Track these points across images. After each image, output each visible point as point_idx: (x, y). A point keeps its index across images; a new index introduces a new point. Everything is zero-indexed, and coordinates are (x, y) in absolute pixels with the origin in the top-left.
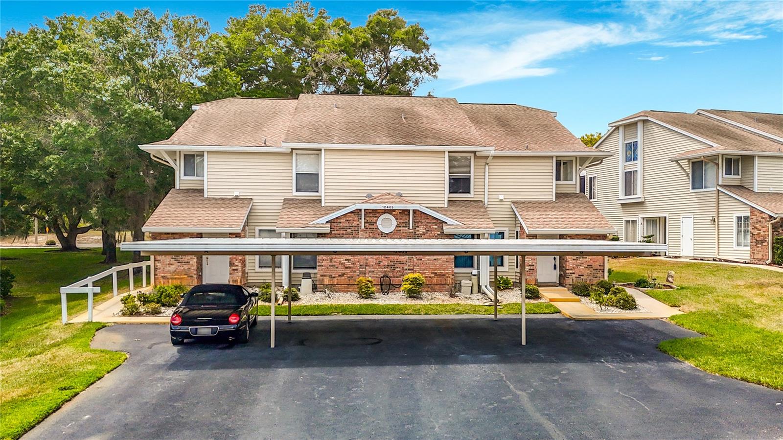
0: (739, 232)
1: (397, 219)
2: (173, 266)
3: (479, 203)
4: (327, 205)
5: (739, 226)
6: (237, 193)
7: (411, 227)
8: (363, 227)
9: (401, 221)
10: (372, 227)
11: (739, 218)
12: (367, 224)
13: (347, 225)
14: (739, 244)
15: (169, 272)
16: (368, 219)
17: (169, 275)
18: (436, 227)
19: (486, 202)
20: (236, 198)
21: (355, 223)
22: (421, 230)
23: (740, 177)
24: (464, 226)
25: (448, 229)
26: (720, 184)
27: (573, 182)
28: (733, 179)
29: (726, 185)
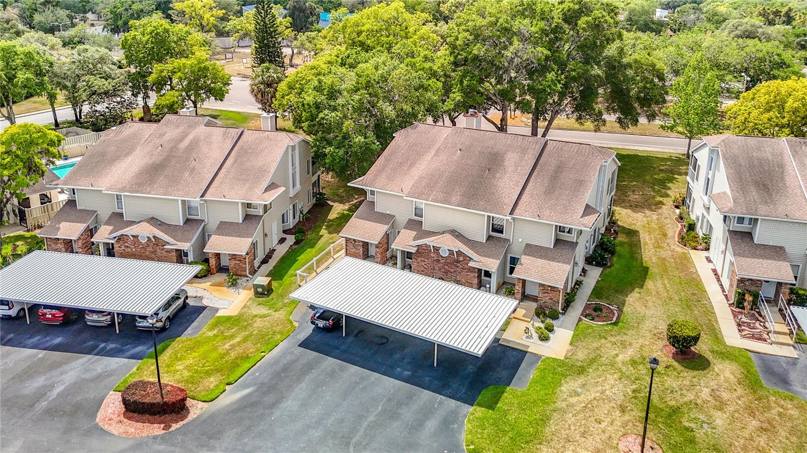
0: (729, 269)
1: (449, 251)
3: (506, 241)
4: (424, 229)
7: (455, 257)
8: (432, 251)
10: (437, 252)
12: (435, 250)
16: (435, 247)
18: (467, 259)
19: (511, 241)
20: (388, 214)
21: (429, 248)
22: (461, 259)
23: (751, 226)
24: (480, 263)
25: (471, 264)
26: (731, 229)
27: (573, 235)
28: (745, 227)
29: (735, 231)
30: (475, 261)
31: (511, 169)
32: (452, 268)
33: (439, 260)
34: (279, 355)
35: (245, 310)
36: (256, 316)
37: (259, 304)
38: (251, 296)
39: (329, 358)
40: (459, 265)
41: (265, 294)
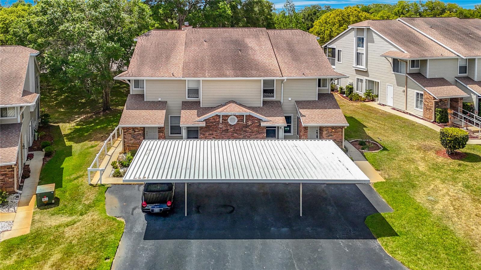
0: (417, 100)
1: (237, 118)
2: (132, 141)
3: (279, 102)
4: (203, 106)
5: (417, 97)
6: (160, 99)
7: (244, 122)
8: (221, 122)
9: (240, 119)
10: (226, 122)
11: (418, 94)
12: (223, 121)
13: (213, 121)
14: (417, 107)
15: (130, 143)
16: (223, 118)
17: (130, 145)
18: (257, 121)
19: (282, 101)
20: (160, 101)
21: (217, 120)
22: (250, 123)
23: (419, 68)
24: (271, 122)
25: (263, 124)
26: (408, 73)
27: (327, 88)
28: (415, 70)
29: (411, 73)
30: (265, 121)
31: (257, 48)
32: (241, 135)
33: (228, 130)
34: (129, 255)
35: (37, 225)
36: (59, 226)
37: (52, 215)
38: (33, 211)
39: (192, 241)
40: (247, 129)
41: (52, 204)
